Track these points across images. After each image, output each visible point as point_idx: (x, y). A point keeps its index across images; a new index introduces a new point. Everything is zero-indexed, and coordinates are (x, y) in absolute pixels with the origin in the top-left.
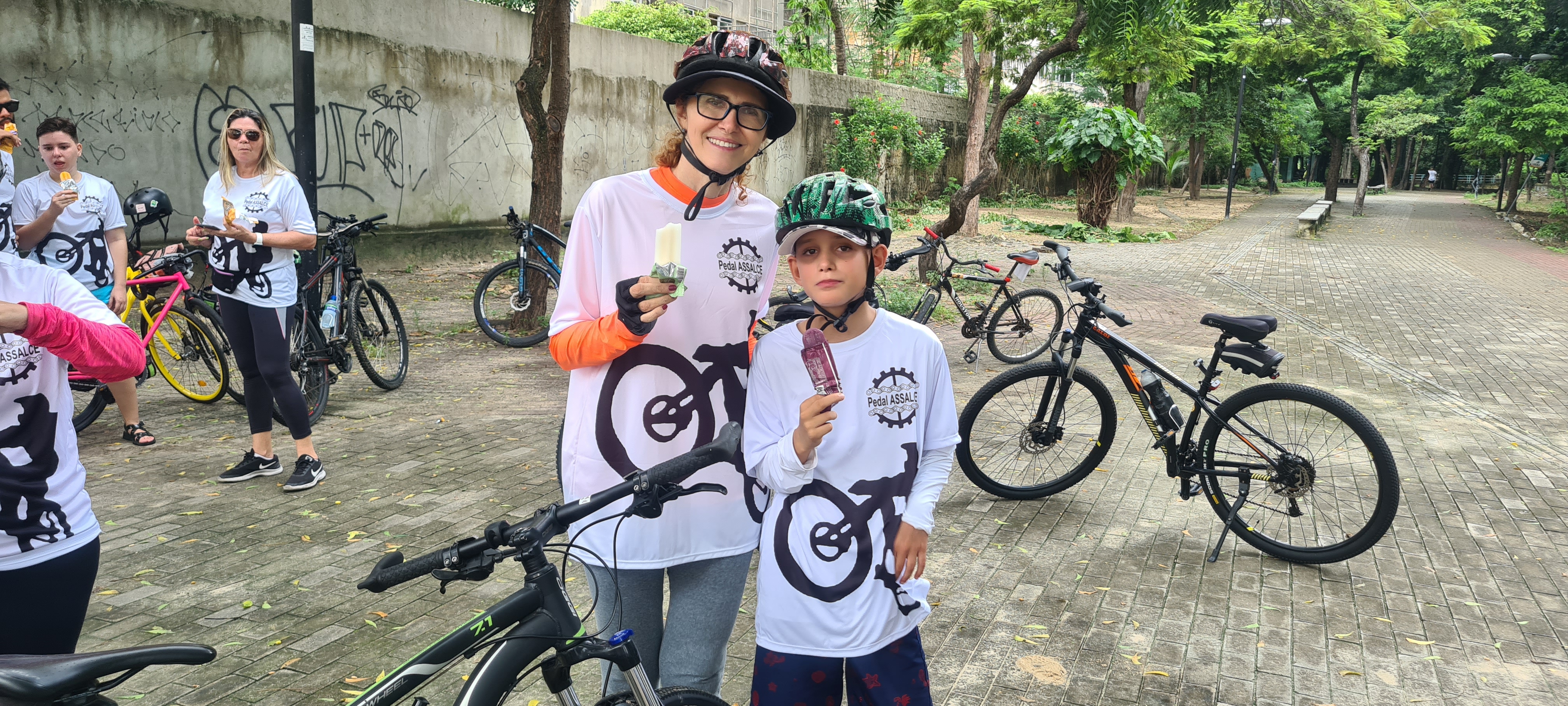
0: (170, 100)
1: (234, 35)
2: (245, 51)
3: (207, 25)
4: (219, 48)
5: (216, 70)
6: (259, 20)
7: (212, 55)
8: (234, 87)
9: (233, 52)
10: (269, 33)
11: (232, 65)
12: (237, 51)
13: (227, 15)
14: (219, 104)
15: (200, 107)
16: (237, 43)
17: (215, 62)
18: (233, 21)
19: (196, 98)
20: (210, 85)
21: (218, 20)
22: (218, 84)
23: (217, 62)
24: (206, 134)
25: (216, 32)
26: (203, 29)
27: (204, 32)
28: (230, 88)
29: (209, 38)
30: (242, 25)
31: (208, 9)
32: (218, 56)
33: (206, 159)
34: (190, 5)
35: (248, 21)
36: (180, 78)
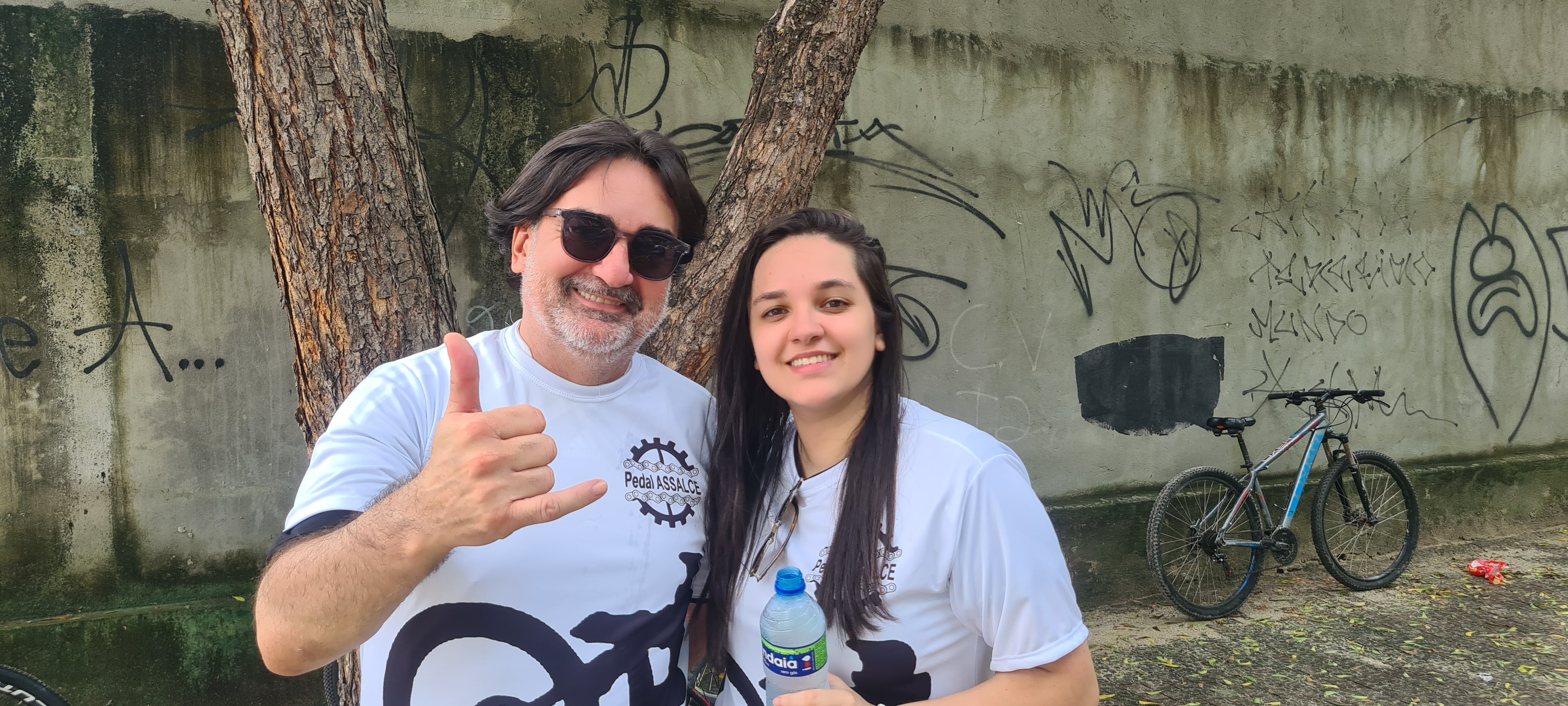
0: (1424, 234)
1: (1507, 121)
2: (1519, 146)
3: (1473, 109)
4: (1487, 144)
5: (1482, 180)
6: (1538, 93)
7: (1478, 155)
8: (1504, 205)
9: (1504, 150)
10: (1549, 114)
11: (1502, 170)
12: (1509, 146)
13: (1498, 90)
14: (1484, 235)
15: (1460, 241)
16: (1509, 134)
17: (1481, 166)
18: (1506, 98)
19: (1456, 227)
20: (1474, 205)
21: (1488, 98)
22: (1485, 203)
23: (1484, 167)
24: (1465, 284)
25: (1484, 118)
26: (1469, 115)
27: (1469, 121)
28: (1499, 207)
29: (1475, 128)
30: (1517, 104)
31: (1475, 82)
32: (1485, 157)
33: (1465, 326)
34: (1454, 78)
35: (1525, 96)
36: (1439, 197)
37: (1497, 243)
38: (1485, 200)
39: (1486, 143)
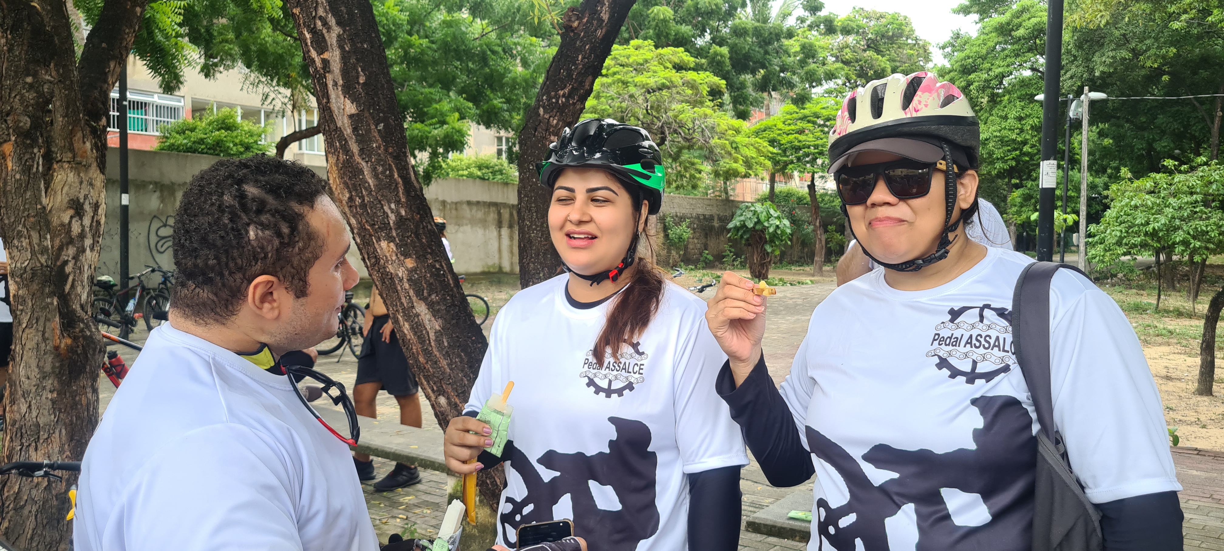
1: (171, 192)
3: (156, 187)
5: (161, 209)
7: (159, 202)
8: (170, 216)
9: (170, 200)
11: (169, 206)
13: (166, 181)
14: (162, 224)
15: (152, 226)
16: (172, 196)
18: (171, 185)
19: (150, 222)
20: (157, 216)
21: (163, 185)
23: (162, 205)
24: (153, 239)
25: (161, 191)
26: (154, 189)
27: (155, 191)
28: (168, 217)
29: (158, 194)
30: (176, 187)
31: (157, 180)
32: (162, 202)
33: (154, 251)
34: (148, 179)
35: (179, 185)
36: (141, 213)
37: (168, 227)
38: (162, 214)
39: (162, 199)
